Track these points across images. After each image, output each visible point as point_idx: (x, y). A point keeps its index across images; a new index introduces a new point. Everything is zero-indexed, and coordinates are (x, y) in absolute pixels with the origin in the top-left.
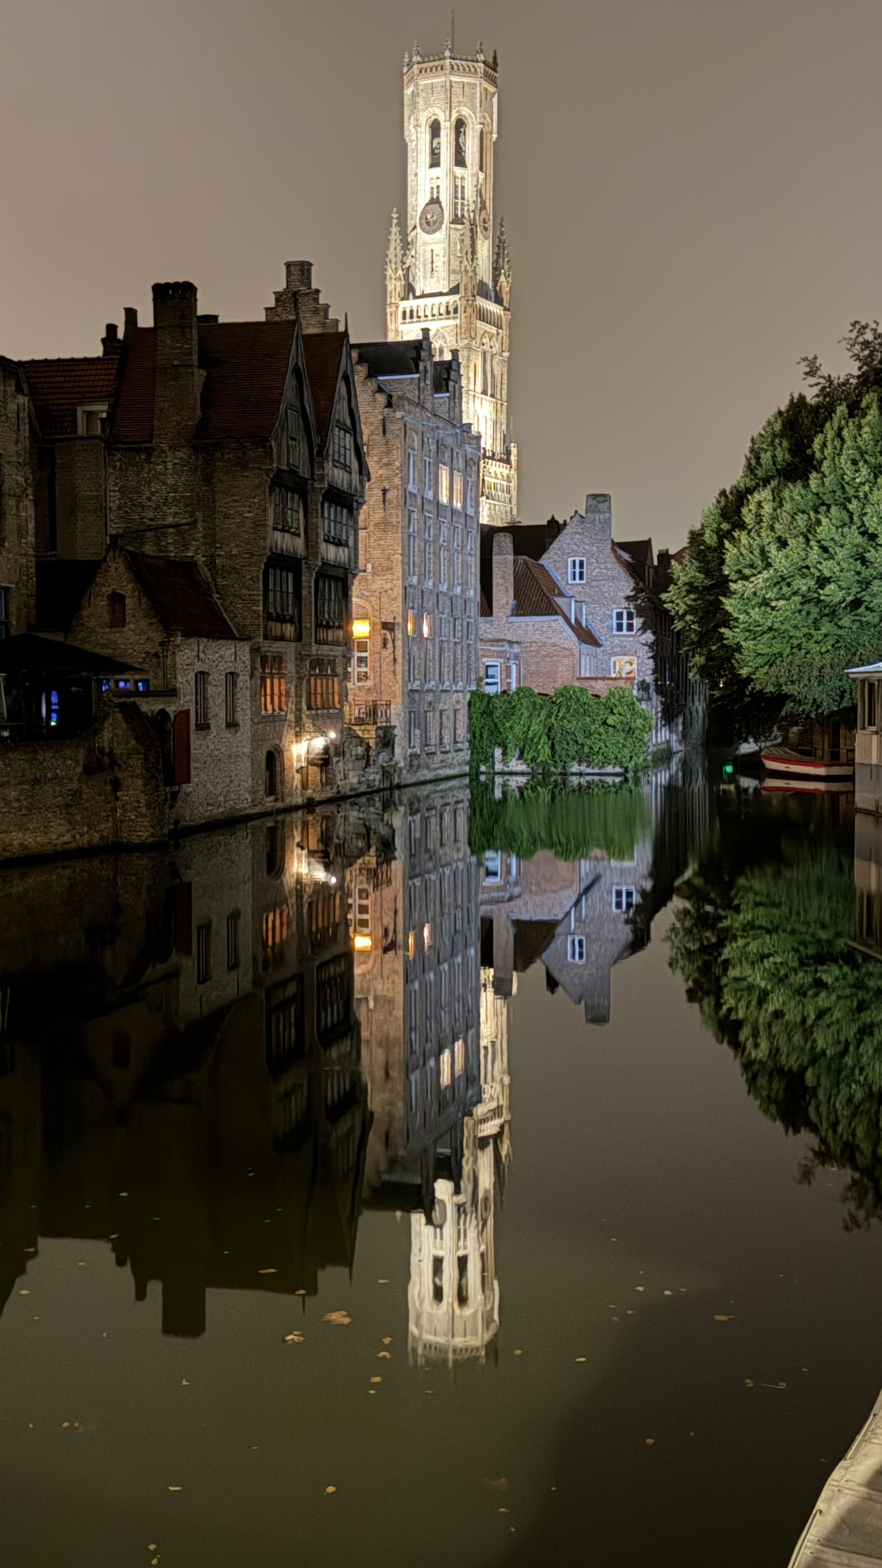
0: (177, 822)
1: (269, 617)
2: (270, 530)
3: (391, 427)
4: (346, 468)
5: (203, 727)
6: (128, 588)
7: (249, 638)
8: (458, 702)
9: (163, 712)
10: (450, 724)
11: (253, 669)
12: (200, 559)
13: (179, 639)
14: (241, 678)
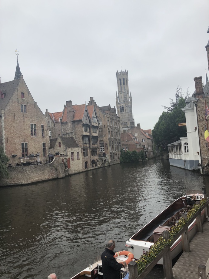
0: (69, 174)
1: (84, 144)
2: (83, 132)
3: (105, 117)
4: (96, 123)
5: (73, 160)
6: (61, 142)
7: (81, 147)
8: (119, 153)
9: (66, 158)
10: (118, 156)
11: (82, 151)
12: (74, 137)
13: (68, 148)
14: (80, 153)
